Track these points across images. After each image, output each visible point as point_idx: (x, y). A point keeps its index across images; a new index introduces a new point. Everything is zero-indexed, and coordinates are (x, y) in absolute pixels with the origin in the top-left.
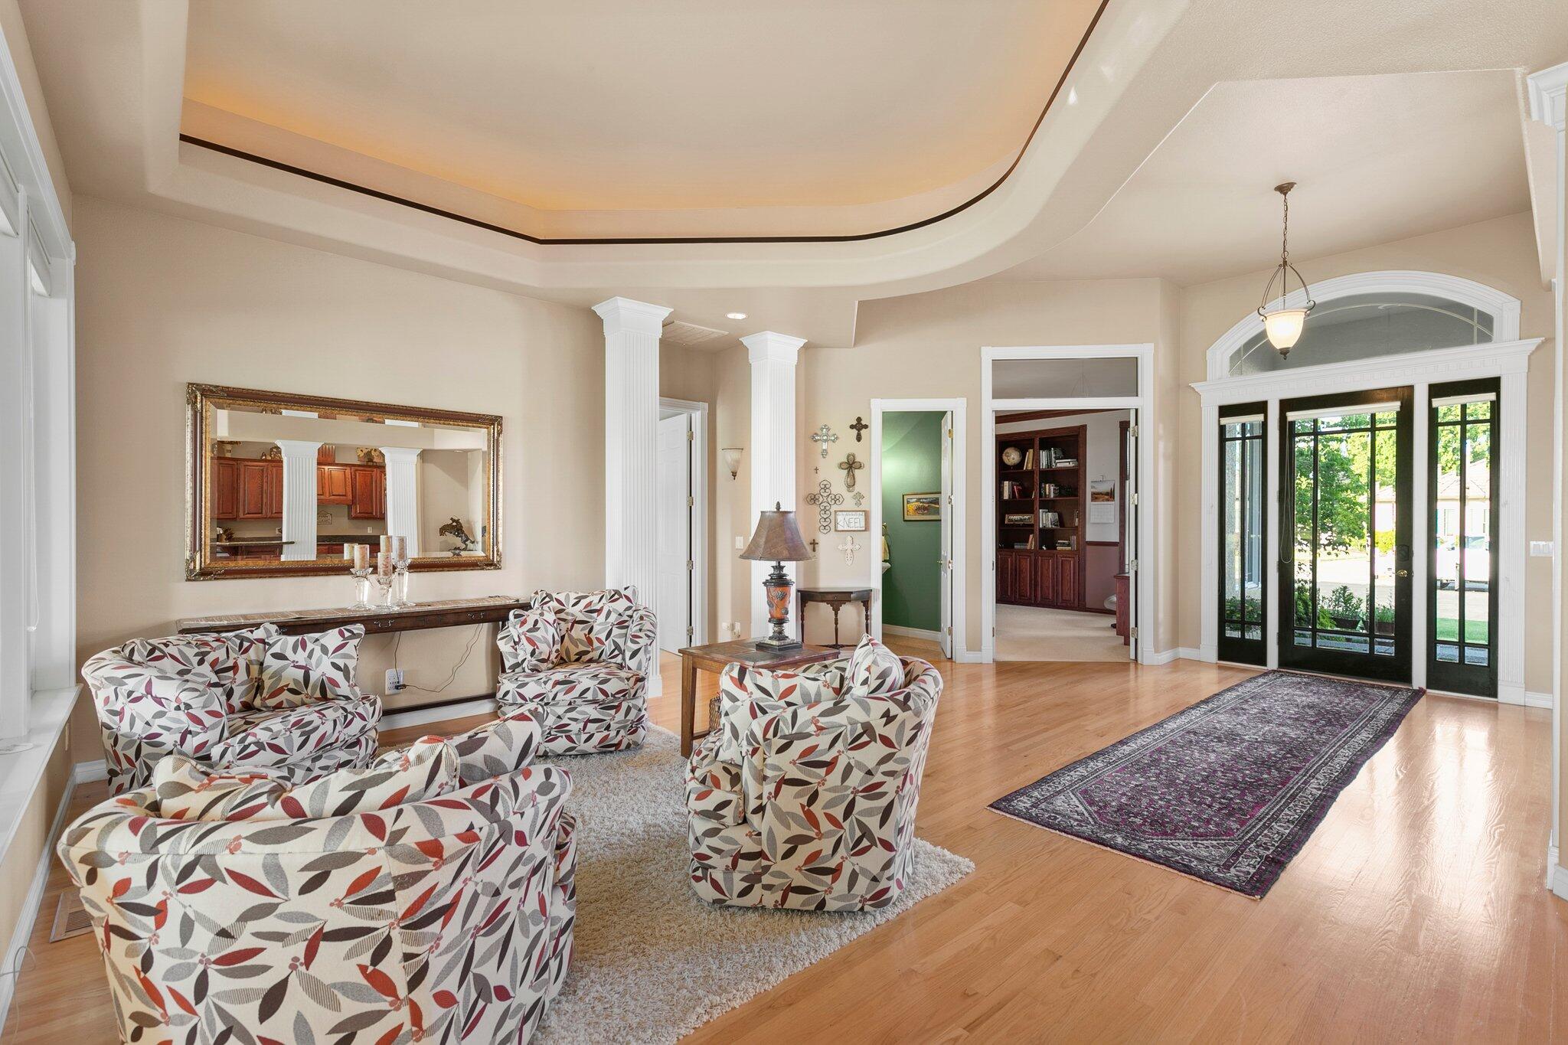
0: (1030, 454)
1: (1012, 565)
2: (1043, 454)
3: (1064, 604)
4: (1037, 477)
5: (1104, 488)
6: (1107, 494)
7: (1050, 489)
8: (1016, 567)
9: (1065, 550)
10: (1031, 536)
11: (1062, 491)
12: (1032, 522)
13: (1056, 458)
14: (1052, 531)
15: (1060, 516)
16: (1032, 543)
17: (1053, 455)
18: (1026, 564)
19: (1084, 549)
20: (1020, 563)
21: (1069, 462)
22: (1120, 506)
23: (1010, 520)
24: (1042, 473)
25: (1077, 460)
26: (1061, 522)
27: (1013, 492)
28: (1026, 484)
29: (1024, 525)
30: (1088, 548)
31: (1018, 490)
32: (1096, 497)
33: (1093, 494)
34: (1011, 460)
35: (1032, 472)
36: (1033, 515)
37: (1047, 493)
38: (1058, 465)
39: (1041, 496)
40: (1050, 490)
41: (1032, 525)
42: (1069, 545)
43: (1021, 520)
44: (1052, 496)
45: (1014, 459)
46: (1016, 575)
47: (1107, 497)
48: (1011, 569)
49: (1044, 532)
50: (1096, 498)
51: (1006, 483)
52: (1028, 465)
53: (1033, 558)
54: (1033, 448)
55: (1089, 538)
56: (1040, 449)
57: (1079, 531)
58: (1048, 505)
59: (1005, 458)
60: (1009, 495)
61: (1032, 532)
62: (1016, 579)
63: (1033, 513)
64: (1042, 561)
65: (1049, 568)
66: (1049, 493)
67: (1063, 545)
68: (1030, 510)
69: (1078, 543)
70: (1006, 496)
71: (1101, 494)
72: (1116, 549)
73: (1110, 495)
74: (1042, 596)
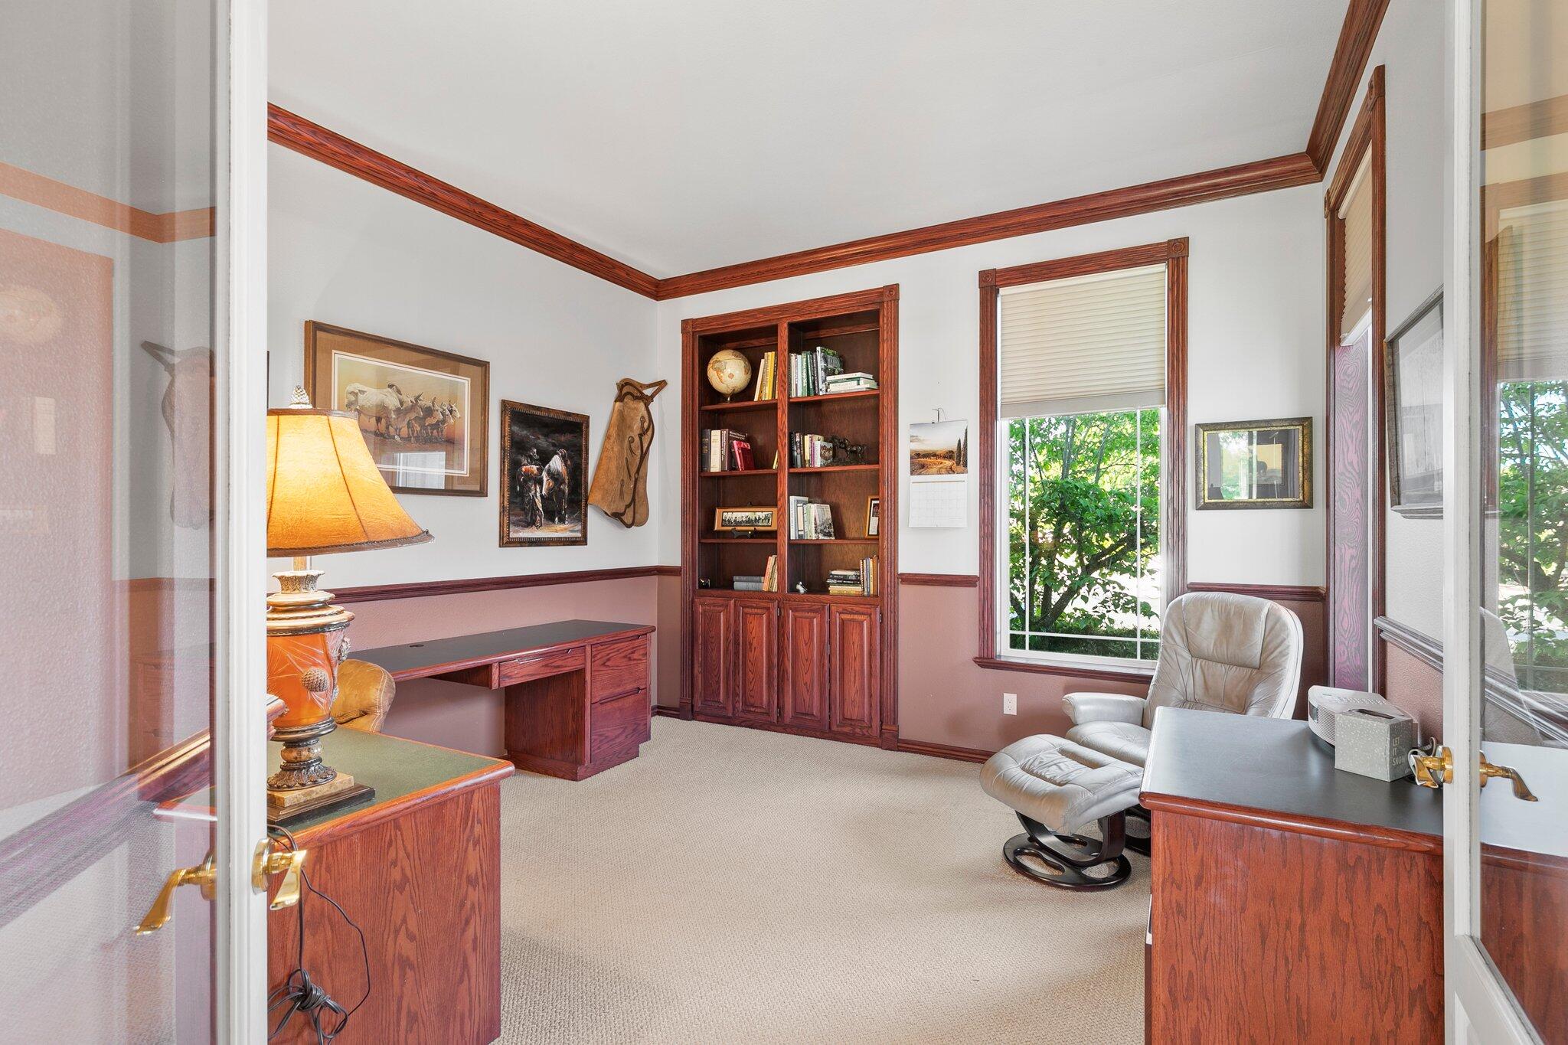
0: (768, 362)
1: (727, 629)
2: (798, 362)
3: (847, 729)
4: (783, 419)
5: (942, 440)
6: (949, 455)
7: (812, 447)
8: (736, 635)
9: (848, 596)
10: (771, 560)
11: (840, 450)
12: (774, 528)
13: (829, 372)
14: (818, 546)
15: (835, 511)
16: (771, 579)
17: (821, 364)
18: (759, 630)
19: (895, 593)
20: (745, 623)
21: (858, 379)
22: (982, 484)
23: (724, 522)
24: (796, 406)
25: (876, 379)
26: (838, 527)
27: (731, 455)
28: (760, 439)
29: (757, 534)
30: (905, 592)
31: (744, 450)
32: (921, 462)
33: (916, 456)
34: (725, 376)
35: (771, 407)
36: (775, 510)
37: (807, 457)
38: (834, 389)
39: (792, 463)
40: (814, 449)
41: (773, 534)
42: (856, 582)
43: (749, 522)
44: (818, 462)
45: (731, 376)
46: (737, 653)
47: (948, 463)
48: (727, 639)
49: (800, 549)
50: (923, 466)
51: (716, 436)
52: (764, 392)
53: (775, 613)
54: (773, 347)
55: (904, 567)
56: (791, 351)
57: (882, 547)
58: (809, 484)
59: (712, 374)
60: (722, 463)
61: (774, 550)
62: (736, 665)
63: (773, 504)
64: (795, 619)
65: (811, 638)
66: (812, 455)
67: (843, 581)
68: (769, 499)
69: (880, 578)
70: (716, 465)
71: (935, 455)
72: (971, 594)
73: (957, 457)
74: (795, 707)
